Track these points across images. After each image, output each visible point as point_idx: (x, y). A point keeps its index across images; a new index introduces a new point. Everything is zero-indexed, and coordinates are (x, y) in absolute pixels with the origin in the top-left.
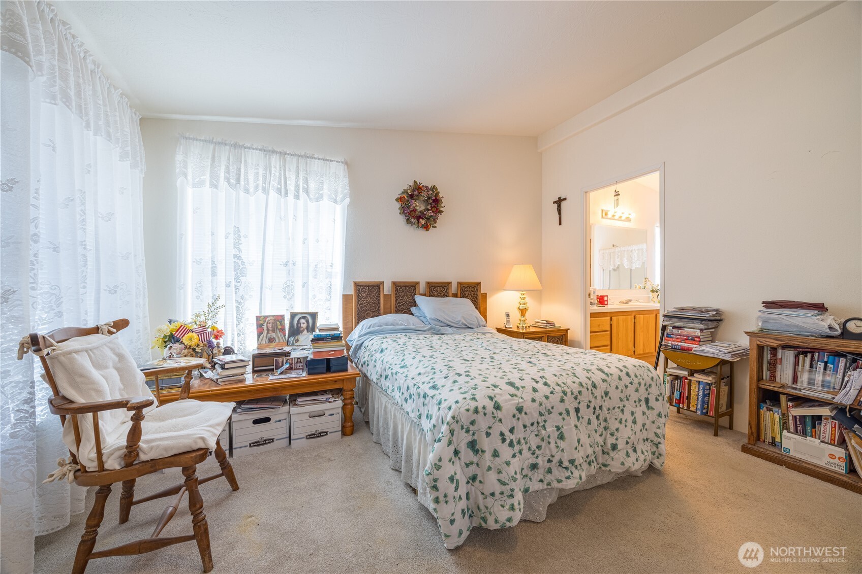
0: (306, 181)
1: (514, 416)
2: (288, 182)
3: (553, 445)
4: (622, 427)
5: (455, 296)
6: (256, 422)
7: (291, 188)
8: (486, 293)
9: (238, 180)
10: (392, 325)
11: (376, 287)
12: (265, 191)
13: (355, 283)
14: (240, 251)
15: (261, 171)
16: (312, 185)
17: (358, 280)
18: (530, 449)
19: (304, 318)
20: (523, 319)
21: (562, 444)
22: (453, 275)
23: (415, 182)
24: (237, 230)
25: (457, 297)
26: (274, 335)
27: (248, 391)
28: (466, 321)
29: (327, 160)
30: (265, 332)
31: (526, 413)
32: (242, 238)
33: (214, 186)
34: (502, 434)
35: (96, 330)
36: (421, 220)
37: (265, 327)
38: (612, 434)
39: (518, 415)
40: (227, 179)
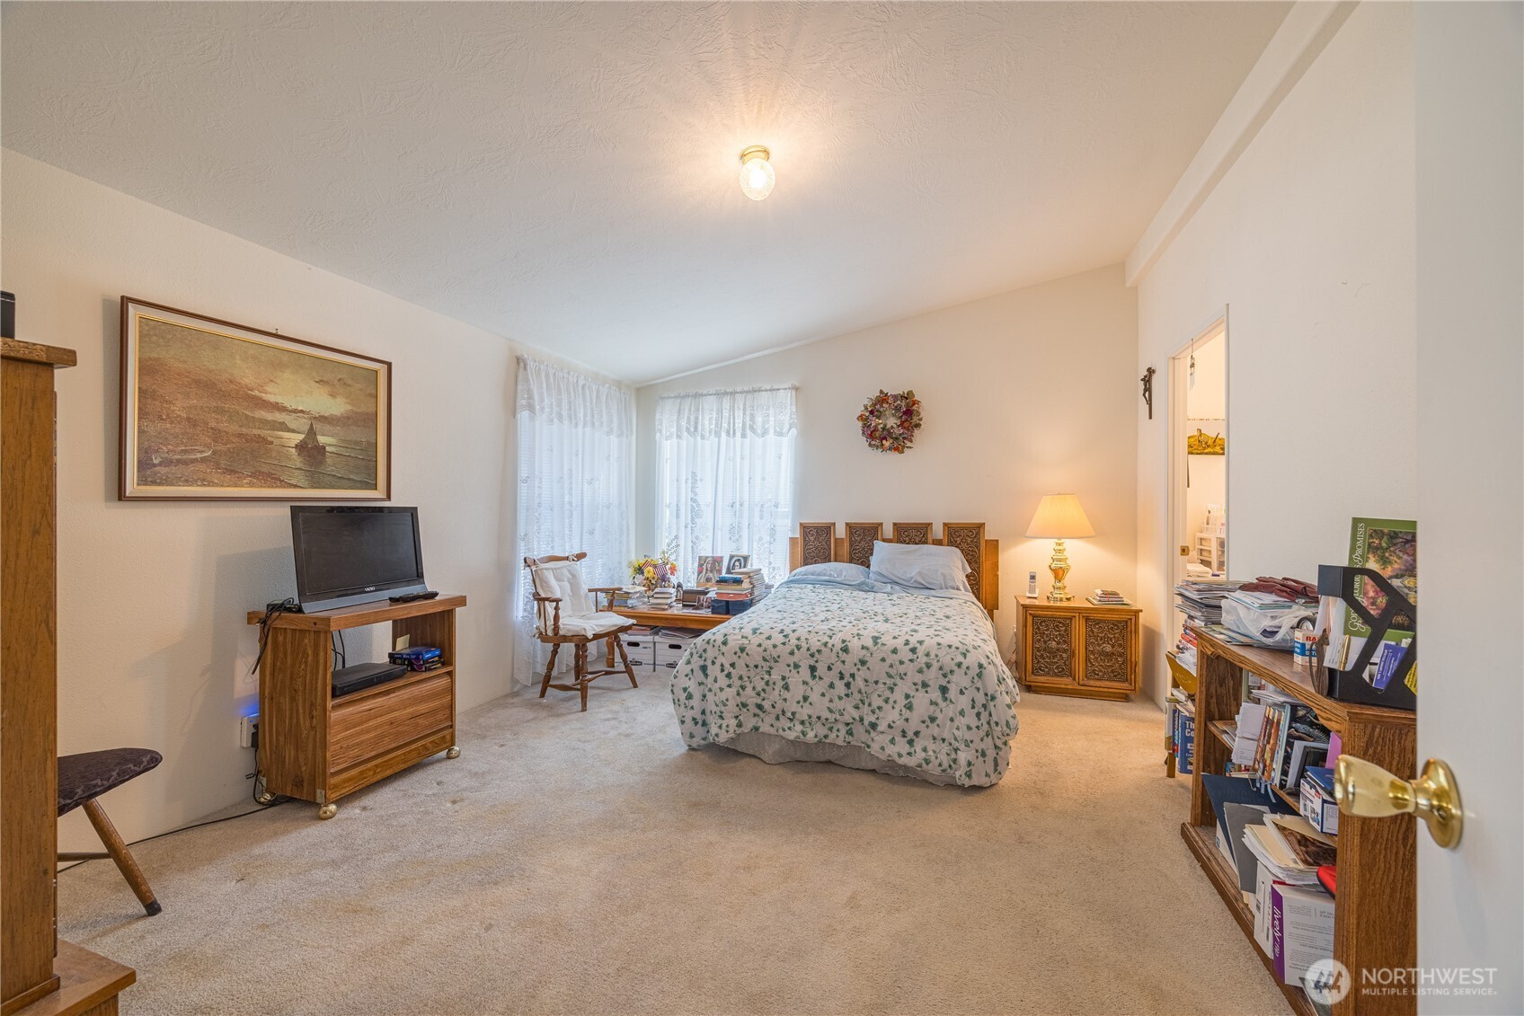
0: (752, 417)
1: (735, 653)
2: (736, 421)
3: (777, 692)
4: (887, 707)
5: (938, 542)
6: (672, 646)
7: (739, 425)
8: (997, 541)
9: (696, 428)
10: (819, 575)
11: (827, 529)
12: (718, 434)
13: (801, 524)
14: (696, 494)
15: (714, 415)
16: (759, 420)
17: (805, 521)
18: (754, 688)
19: (739, 560)
20: (1059, 585)
21: (786, 695)
22: (938, 514)
23: (881, 392)
24: (694, 474)
25: (942, 545)
26: (711, 575)
27: (666, 619)
28: (923, 578)
29: (774, 390)
30: (704, 571)
31: (747, 654)
32: (699, 482)
33: (679, 437)
34: (722, 665)
35: (567, 558)
36: (884, 442)
37: (704, 567)
38: (873, 712)
39: (739, 653)
40: (688, 430)
